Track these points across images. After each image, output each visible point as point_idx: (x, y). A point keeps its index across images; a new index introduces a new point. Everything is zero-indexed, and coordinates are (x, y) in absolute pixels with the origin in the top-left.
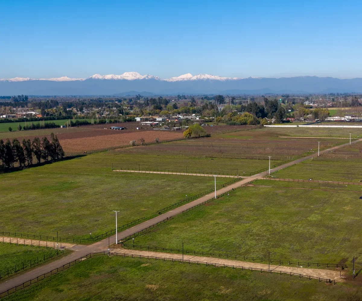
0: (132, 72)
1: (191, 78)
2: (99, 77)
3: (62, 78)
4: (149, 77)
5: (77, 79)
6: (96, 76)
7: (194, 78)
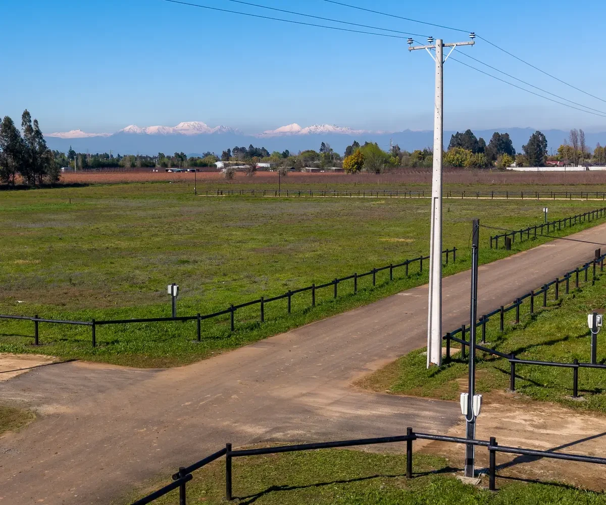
0: (193, 122)
1: (299, 132)
2: (136, 130)
3: (71, 132)
4: (224, 130)
5: (98, 135)
6: (130, 128)
7: (305, 130)
